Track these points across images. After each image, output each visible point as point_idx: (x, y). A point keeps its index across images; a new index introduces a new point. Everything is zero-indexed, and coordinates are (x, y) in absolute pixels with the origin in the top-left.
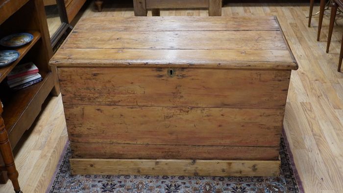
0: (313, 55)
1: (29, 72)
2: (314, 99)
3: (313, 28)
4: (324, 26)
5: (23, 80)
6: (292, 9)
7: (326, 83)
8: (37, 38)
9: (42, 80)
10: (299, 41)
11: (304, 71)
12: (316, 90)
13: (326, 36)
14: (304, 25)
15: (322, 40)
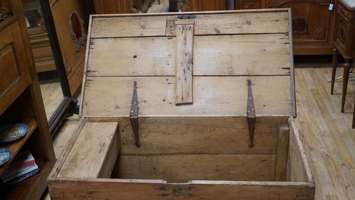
0: (338, 131)
1: (25, 163)
2: (341, 190)
3: (336, 96)
4: (349, 93)
5: (18, 173)
6: (312, 71)
7: (353, 168)
8: (33, 128)
9: (39, 172)
10: (322, 114)
11: (328, 152)
12: (343, 179)
13: (351, 106)
14: (326, 91)
15: (347, 111)
